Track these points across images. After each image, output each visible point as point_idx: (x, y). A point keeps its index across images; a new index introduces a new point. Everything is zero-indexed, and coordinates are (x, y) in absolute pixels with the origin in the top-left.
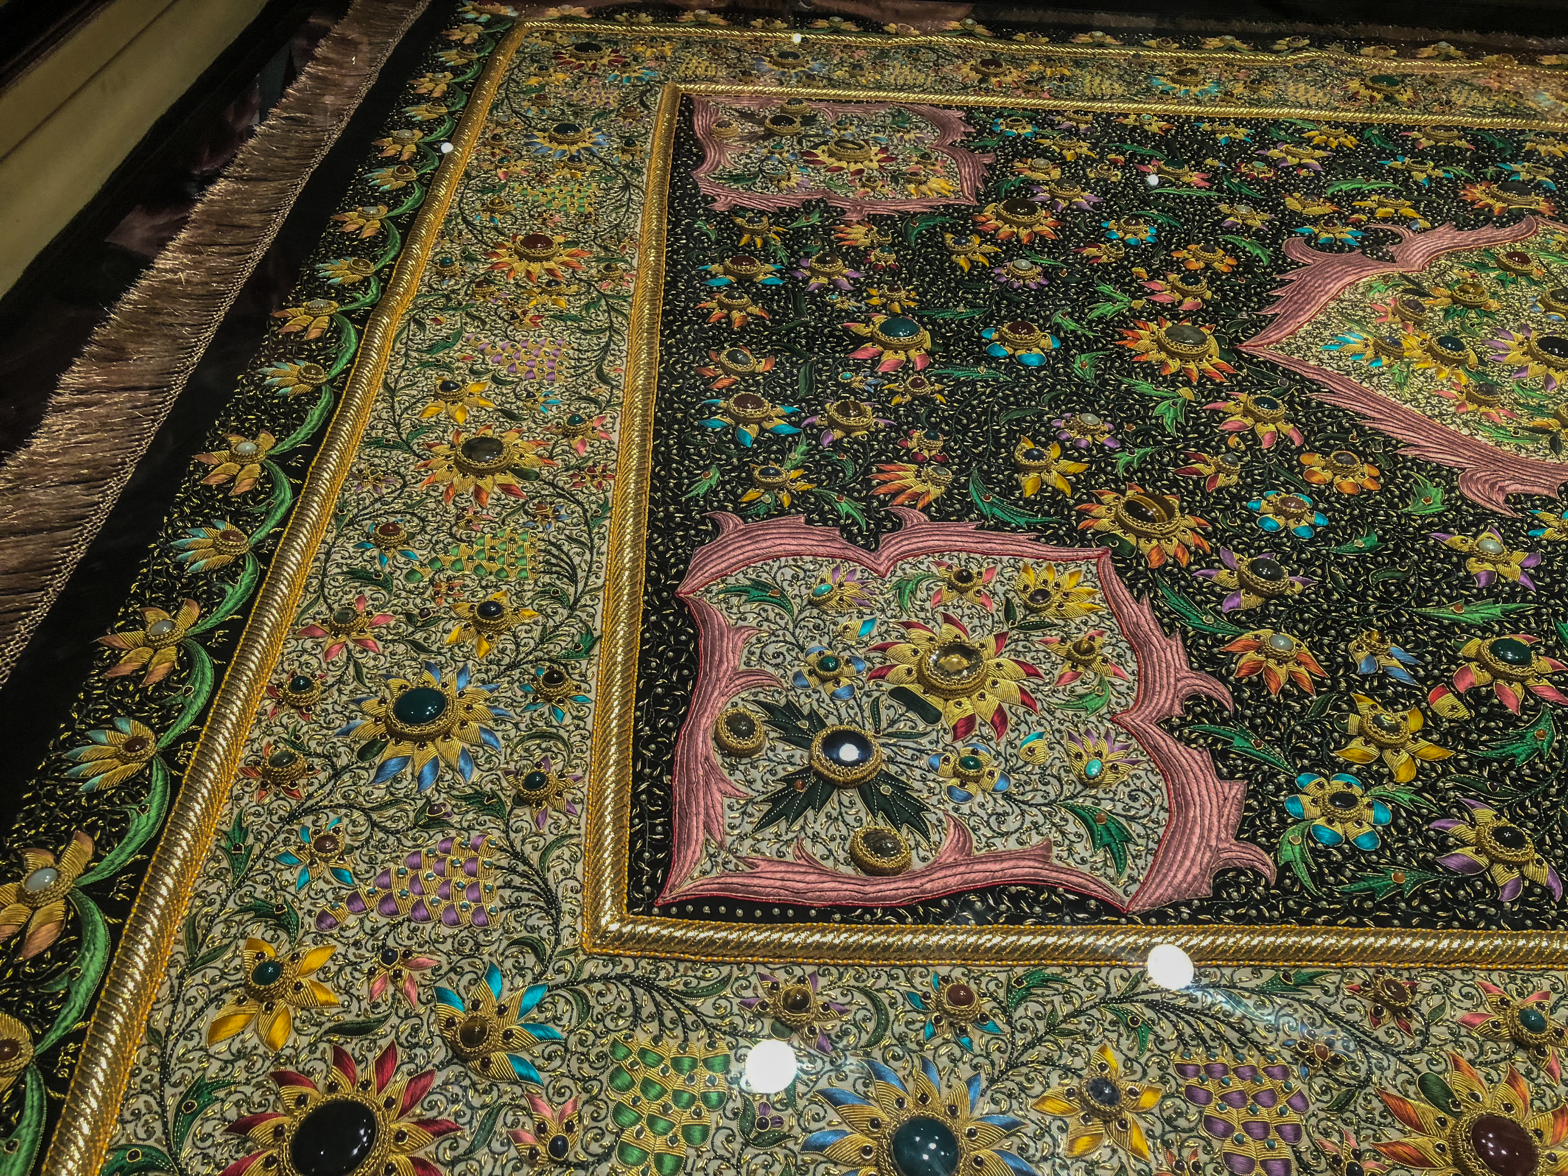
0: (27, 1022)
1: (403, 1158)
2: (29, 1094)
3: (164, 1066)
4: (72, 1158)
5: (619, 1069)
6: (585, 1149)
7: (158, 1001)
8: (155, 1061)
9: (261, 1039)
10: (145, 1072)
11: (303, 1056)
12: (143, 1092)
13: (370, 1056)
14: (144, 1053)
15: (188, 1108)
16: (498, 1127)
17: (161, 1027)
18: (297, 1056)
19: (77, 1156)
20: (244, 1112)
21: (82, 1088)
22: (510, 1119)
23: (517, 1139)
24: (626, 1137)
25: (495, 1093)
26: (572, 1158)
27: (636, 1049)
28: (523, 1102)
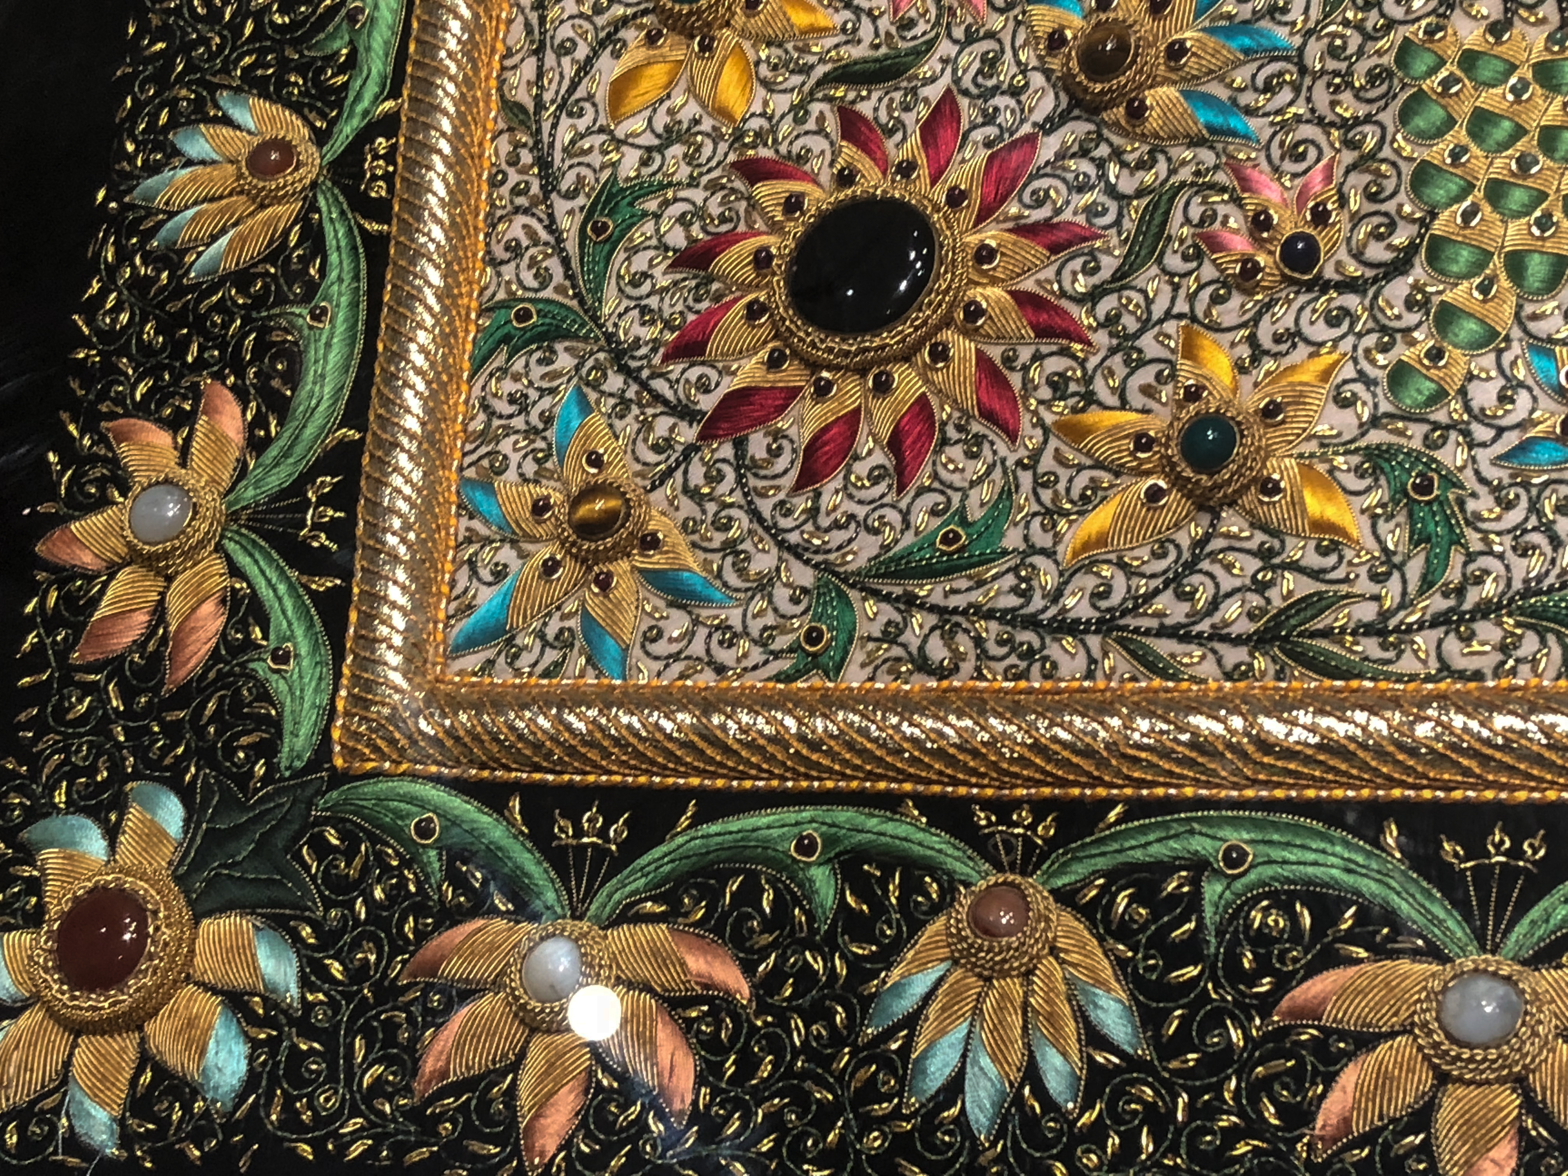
0: (296, 108)
1: (996, 292)
2: (328, 228)
3: (544, 163)
4: (420, 326)
5: (1420, 97)
6: (1358, 256)
7: (509, 54)
8: (526, 157)
9: (704, 106)
10: (514, 177)
11: (785, 128)
12: (517, 210)
13: (909, 119)
14: (504, 145)
15: (599, 230)
16: (1177, 227)
17: (524, 97)
18: (774, 130)
19: (429, 321)
20: (696, 231)
21: (416, 210)
22: (1195, 212)
23: (1215, 245)
24: (1438, 227)
25: (1162, 167)
26: (1329, 273)
27: (1452, 52)
28: (1221, 177)
